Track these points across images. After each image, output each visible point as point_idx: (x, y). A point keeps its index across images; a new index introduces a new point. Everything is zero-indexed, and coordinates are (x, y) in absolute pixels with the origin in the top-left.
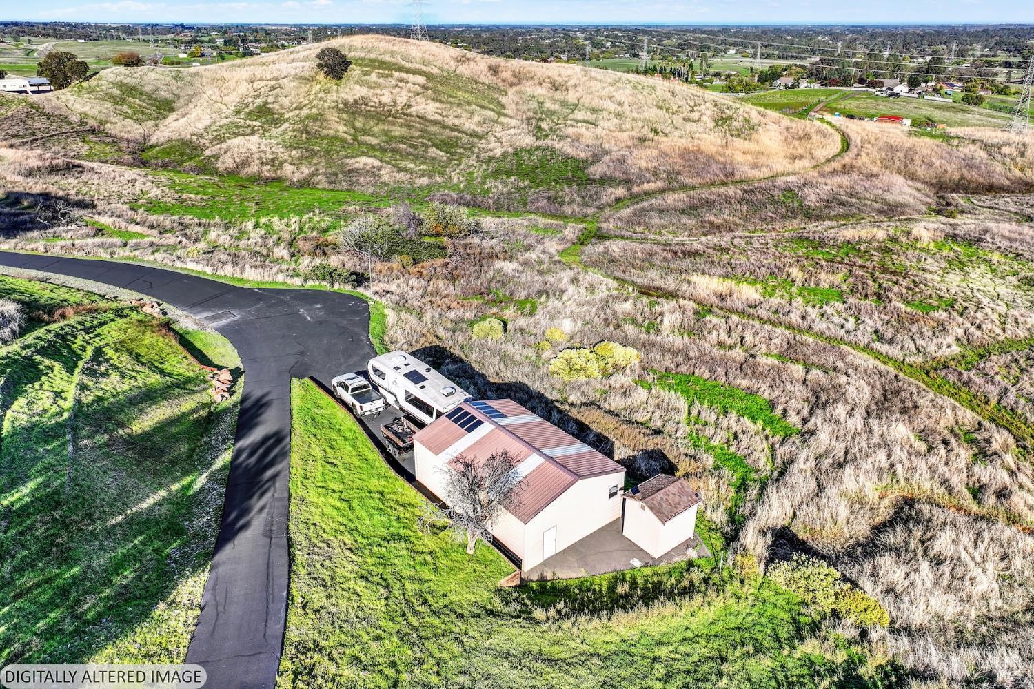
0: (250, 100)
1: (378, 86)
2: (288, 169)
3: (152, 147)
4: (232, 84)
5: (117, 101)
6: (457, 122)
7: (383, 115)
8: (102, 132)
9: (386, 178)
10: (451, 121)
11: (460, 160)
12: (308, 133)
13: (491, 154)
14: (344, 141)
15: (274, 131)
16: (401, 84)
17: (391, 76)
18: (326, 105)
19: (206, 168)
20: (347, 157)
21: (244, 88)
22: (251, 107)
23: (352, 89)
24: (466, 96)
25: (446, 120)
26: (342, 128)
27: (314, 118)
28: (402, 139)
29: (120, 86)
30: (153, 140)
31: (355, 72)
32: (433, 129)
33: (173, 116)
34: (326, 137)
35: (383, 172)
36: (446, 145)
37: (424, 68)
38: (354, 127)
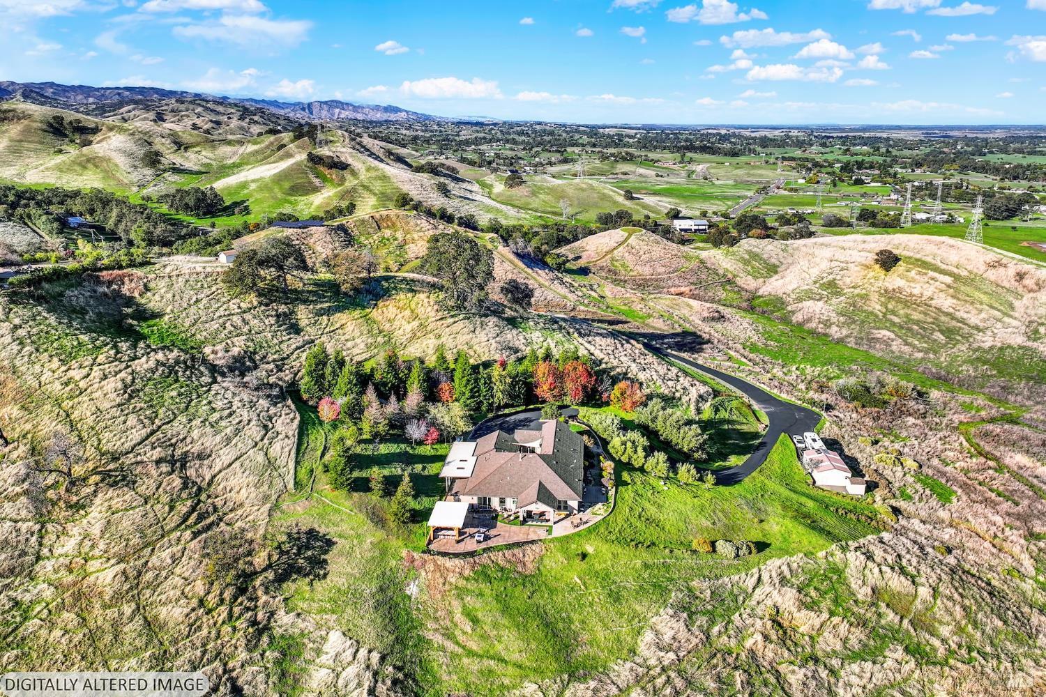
0: (825, 275)
1: (913, 280)
2: (834, 328)
3: (760, 297)
4: (817, 260)
5: (746, 263)
6: (965, 316)
7: (909, 302)
8: (734, 283)
9: (894, 348)
10: (959, 315)
11: (955, 345)
12: (855, 306)
13: (982, 345)
14: (877, 316)
15: (834, 301)
16: (932, 282)
17: (926, 274)
18: (873, 289)
19: (785, 320)
20: (874, 328)
21: (825, 265)
22: (825, 280)
23: (894, 280)
24: (982, 296)
25: (957, 313)
26: (878, 307)
27: (863, 297)
28: (917, 323)
29: (749, 252)
30: (760, 293)
31: (901, 267)
32: (943, 318)
33: (776, 277)
34: (865, 311)
35: (894, 343)
36: (949, 332)
37: (956, 271)
38: (886, 308)
